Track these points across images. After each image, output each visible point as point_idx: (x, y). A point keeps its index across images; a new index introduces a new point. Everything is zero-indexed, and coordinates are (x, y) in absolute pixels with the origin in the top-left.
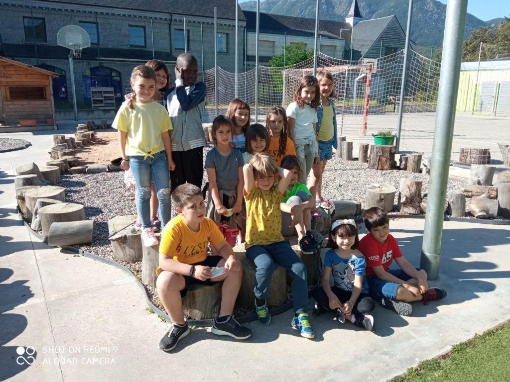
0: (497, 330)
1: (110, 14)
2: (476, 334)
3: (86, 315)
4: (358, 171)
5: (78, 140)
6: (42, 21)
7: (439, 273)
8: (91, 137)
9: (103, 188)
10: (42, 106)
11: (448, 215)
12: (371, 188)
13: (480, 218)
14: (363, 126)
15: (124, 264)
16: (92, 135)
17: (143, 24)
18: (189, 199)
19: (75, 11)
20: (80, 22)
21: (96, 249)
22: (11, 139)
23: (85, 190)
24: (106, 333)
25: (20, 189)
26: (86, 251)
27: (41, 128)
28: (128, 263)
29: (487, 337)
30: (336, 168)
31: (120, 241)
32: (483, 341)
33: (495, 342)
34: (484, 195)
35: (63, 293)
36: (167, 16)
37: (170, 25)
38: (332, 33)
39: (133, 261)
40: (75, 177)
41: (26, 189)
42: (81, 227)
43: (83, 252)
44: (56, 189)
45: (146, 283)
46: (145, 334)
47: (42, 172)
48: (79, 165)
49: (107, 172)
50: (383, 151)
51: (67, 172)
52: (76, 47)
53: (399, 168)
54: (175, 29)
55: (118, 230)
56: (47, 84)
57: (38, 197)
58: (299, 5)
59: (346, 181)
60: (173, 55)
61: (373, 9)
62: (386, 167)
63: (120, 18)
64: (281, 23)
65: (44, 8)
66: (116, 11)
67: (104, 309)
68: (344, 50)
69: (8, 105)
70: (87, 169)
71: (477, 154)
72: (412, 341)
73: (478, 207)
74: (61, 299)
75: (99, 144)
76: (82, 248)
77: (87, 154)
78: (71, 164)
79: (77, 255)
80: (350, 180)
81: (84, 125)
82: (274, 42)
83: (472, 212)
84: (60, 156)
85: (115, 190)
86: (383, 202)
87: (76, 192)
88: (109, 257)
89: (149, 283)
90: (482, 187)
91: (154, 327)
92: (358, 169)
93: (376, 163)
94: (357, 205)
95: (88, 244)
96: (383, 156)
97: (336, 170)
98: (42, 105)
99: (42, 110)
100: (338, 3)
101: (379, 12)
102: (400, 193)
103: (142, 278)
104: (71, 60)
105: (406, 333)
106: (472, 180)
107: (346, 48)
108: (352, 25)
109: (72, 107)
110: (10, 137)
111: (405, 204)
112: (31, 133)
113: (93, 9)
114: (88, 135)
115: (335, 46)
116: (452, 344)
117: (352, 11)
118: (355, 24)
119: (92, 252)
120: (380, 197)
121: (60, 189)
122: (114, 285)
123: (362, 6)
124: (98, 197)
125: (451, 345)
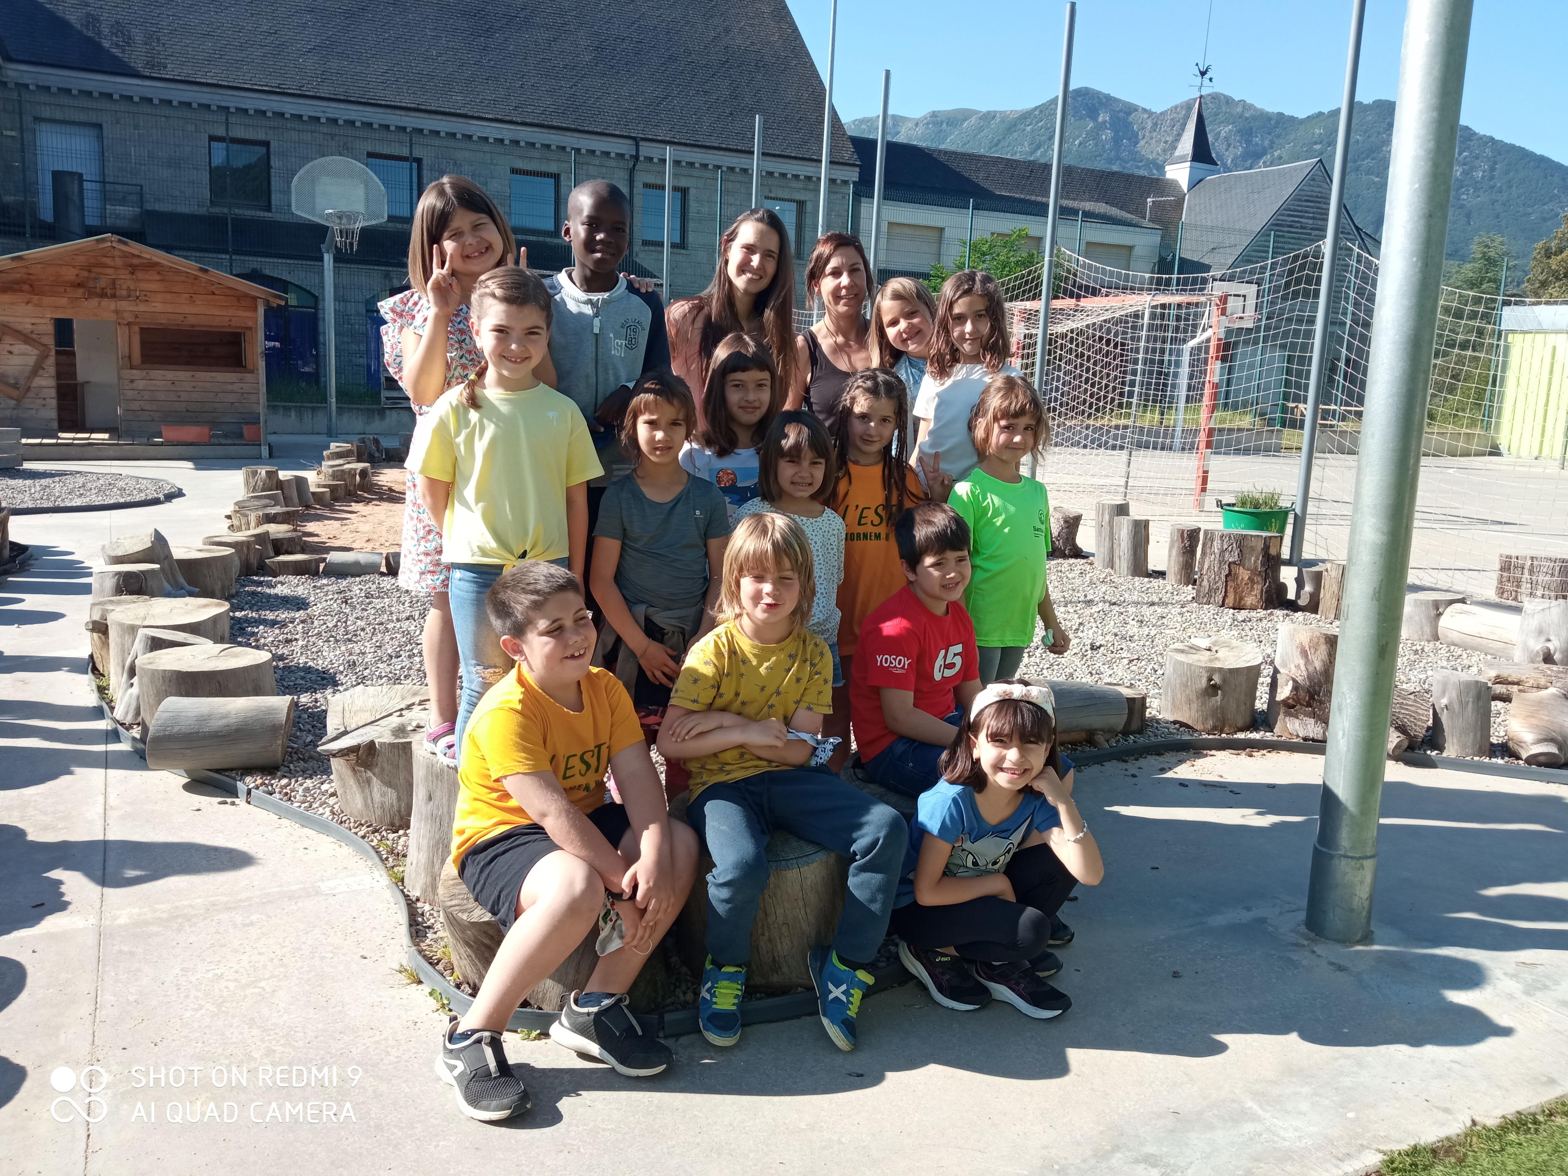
0: (1551, 1115)
1: (459, 136)
2: (1474, 1123)
3: (210, 975)
4: (1159, 610)
5: (319, 486)
6: (262, 150)
7: (1373, 923)
8: (358, 478)
9: (357, 618)
10: (230, 387)
11: (1433, 748)
12: (1182, 651)
13: (1539, 765)
14: (1196, 485)
15: (361, 833)
16: (364, 473)
17: (553, 168)
18: (536, 606)
19: (358, 124)
20: (370, 155)
21: (289, 784)
22: (127, 476)
23: (303, 622)
24: (255, 1032)
25: (99, 604)
26: (257, 788)
27: (220, 451)
28: (376, 831)
29: (1512, 1136)
30: (1089, 598)
31: (352, 757)
32: (1497, 1147)
33: (1539, 1153)
34: (1552, 690)
35: (159, 906)
36: (625, 147)
37: (632, 171)
38: (1121, 209)
39: (392, 824)
40: (283, 584)
41: (119, 603)
42: (249, 715)
43: (249, 792)
44: (205, 606)
45: (415, 893)
46: (377, 1042)
47: (181, 562)
48: (303, 552)
49: (382, 574)
50: (1240, 547)
51: (263, 569)
52: (344, 221)
53: (1293, 606)
54: (646, 186)
55: (354, 726)
56: (250, 324)
57: (146, 623)
58: (1029, 128)
59: (1116, 635)
60: (638, 260)
61: (1257, 144)
62: (1249, 600)
63: (487, 148)
64: (966, 175)
65: (269, 114)
66: (477, 129)
67: (272, 960)
68: (1156, 260)
69: (132, 381)
70: (322, 566)
71: (1552, 575)
72: (1248, 1128)
73: (1533, 727)
74: (147, 923)
75: (381, 499)
76: (248, 779)
77: (337, 524)
78: (279, 546)
79: (229, 800)
80: (1130, 633)
81: (347, 446)
82: (942, 230)
83: (1511, 744)
84: (253, 524)
85: (390, 626)
86: (1219, 698)
87: (273, 623)
88: (321, 810)
89: (424, 891)
90: (1555, 668)
91: (410, 1023)
92: (1161, 603)
93: (1220, 584)
94: (1131, 701)
95: (269, 770)
96: (1241, 563)
97: (1091, 601)
98: (232, 383)
99: (230, 398)
100: (1149, 125)
101: (1276, 154)
102: (1276, 671)
103: (406, 875)
104: (328, 259)
105: (1233, 1101)
106: (1526, 648)
107: (1163, 254)
108: (1185, 187)
109: (324, 399)
110: (125, 472)
111: (1291, 706)
112: (190, 465)
113: (411, 121)
114: (352, 473)
115: (1131, 248)
116: (1382, 1148)
117: (1186, 144)
118: (1194, 184)
119: (277, 795)
120: (1210, 679)
121: (219, 605)
122: (317, 893)
123: (1223, 134)
124: (337, 641)
125: (1380, 1151)
